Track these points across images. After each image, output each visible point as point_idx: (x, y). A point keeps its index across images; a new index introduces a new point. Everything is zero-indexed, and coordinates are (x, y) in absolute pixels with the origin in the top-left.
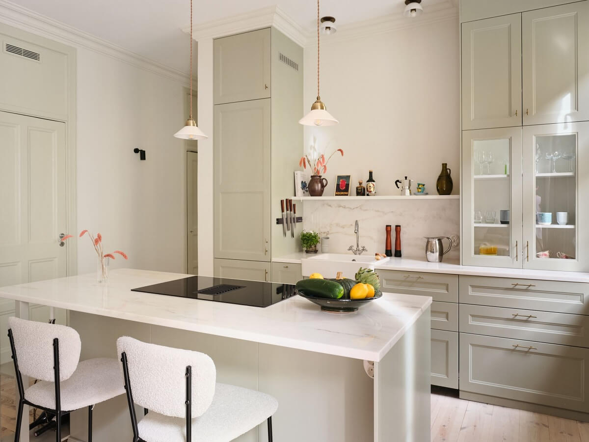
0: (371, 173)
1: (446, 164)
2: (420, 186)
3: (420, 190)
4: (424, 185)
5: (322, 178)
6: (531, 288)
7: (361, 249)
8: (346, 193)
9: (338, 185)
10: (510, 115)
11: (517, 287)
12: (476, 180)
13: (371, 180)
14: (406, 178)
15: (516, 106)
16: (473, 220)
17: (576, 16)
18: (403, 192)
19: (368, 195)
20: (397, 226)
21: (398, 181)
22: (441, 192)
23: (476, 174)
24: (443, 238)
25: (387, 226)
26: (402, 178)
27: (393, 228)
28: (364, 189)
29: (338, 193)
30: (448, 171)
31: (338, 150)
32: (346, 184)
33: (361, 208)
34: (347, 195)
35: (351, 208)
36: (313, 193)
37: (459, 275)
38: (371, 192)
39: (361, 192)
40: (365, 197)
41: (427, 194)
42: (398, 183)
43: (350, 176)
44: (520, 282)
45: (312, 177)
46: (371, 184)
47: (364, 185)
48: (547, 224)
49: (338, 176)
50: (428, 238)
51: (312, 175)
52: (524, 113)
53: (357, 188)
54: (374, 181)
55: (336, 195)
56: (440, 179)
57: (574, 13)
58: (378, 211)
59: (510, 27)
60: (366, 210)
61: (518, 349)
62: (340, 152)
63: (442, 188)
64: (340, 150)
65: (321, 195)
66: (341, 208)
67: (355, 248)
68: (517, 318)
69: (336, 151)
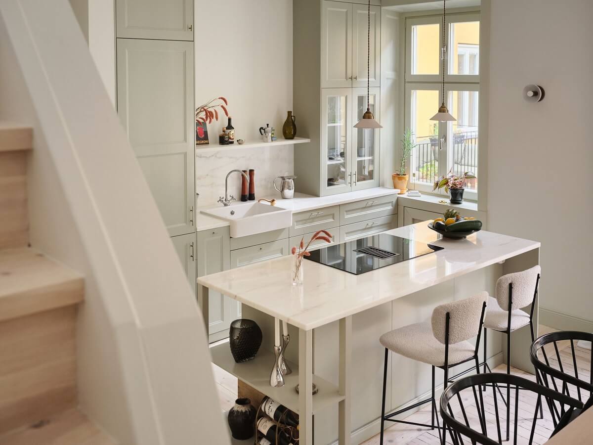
0: (229, 119)
1: (291, 112)
6: (373, 204)
8: (206, 142)
9: (197, 133)
10: (346, 79)
13: (230, 127)
14: (268, 125)
16: (327, 160)
17: (375, 16)
20: (251, 171)
21: (261, 128)
23: (329, 122)
25: (243, 171)
27: (248, 173)
29: (198, 142)
31: (219, 98)
32: (204, 132)
33: (216, 156)
34: (208, 144)
35: (206, 157)
37: (339, 205)
39: (224, 140)
42: (262, 130)
46: (230, 131)
47: (225, 132)
52: (353, 78)
53: (220, 137)
56: (286, 124)
57: (375, 13)
58: (231, 158)
59: (347, 13)
60: (221, 158)
64: (221, 98)
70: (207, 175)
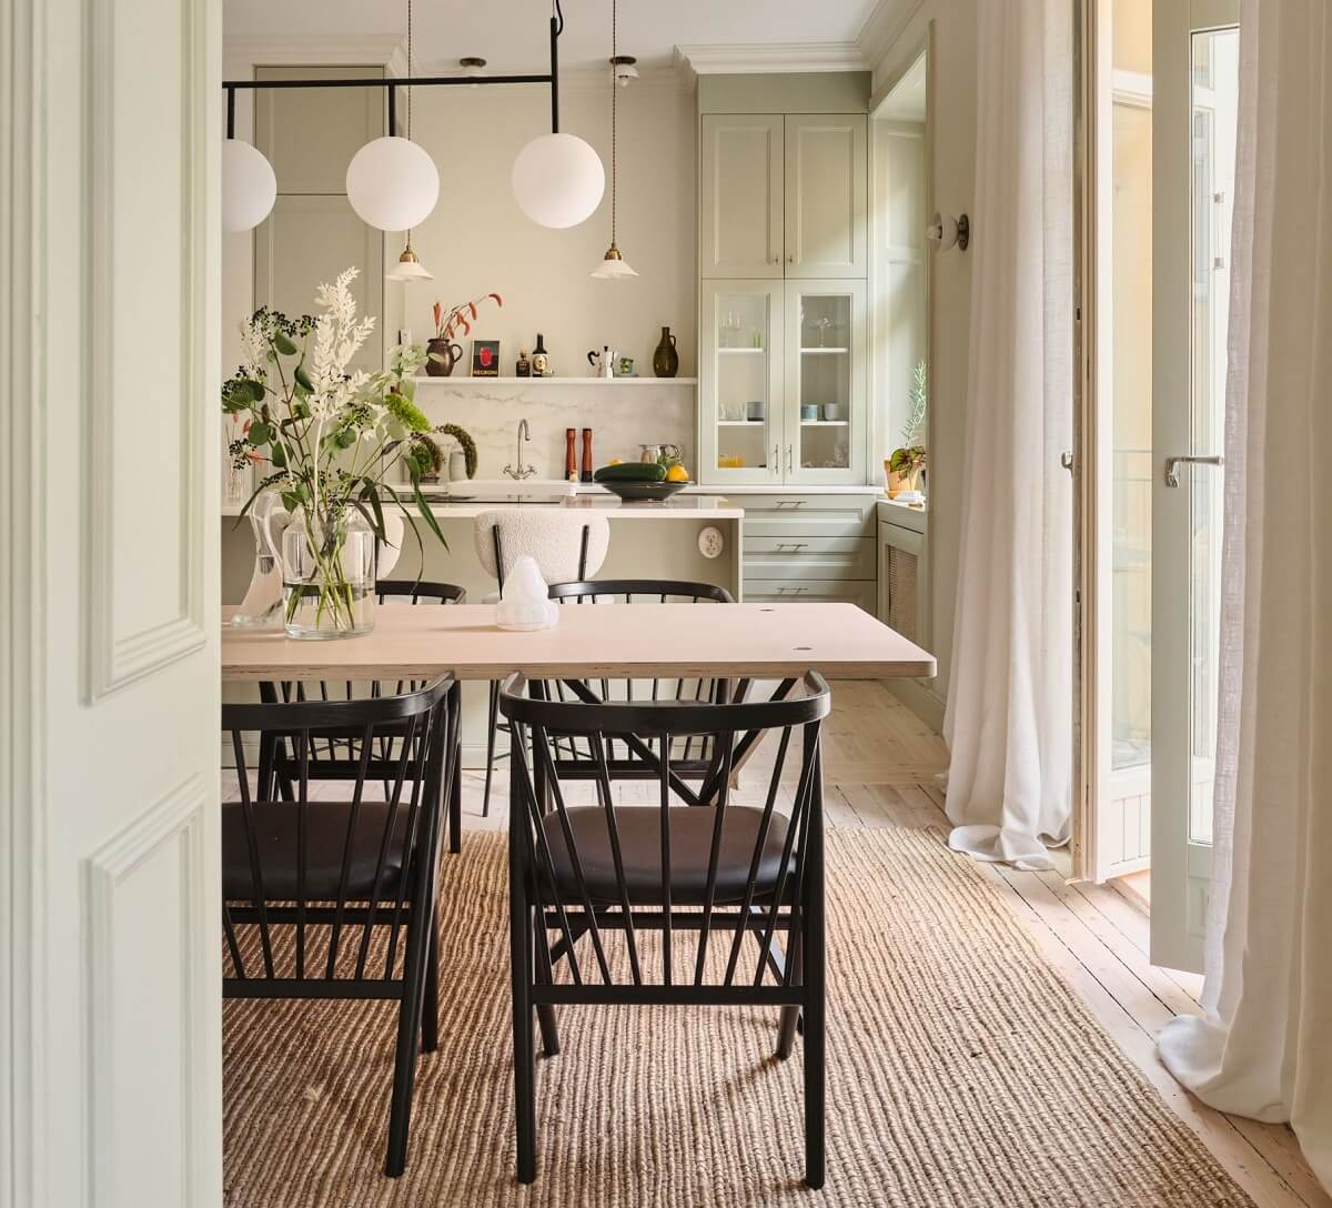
0: (540, 338)
1: (668, 329)
2: (627, 363)
3: (626, 369)
4: (632, 361)
5: (450, 344)
6: (800, 506)
7: (526, 469)
8: (493, 372)
9: (477, 358)
10: (769, 261)
11: (784, 506)
12: (722, 356)
13: (540, 350)
14: (606, 348)
15: (777, 250)
16: (716, 417)
17: (851, 134)
18: (600, 373)
19: (535, 376)
20: (585, 430)
21: (592, 353)
22: (660, 373)
23: (721, 346)
24: (666, 446)
25: (569, 430)
26: (598, 349)
27: (579, 433)
28: (528, 365)
29: (478, 372)
30: (672, 339)
31: (491, 296)
32: (493, 357)
33: (519, 400)
34: (496, 376)
35: (500, 400)
36: (434, 369)
38: (541, 371)
39: (523, 370)
40: (531, 380)
41: (636, 376)
42: (593, 356)
43: (498, 342)
44: (786, 499)
45: (430, 341)
46: (541, 357)
47: (530, 357)
48: (812, 422)
49: (476, 342)
50: (644, 447)
51: (435, 337)
52: (787, 260)
53: (518, 364)
54: (545, 352)
55: (475, 375)
56: (658, 352)
57: (849, 128)
58: (552, 405)
59: (769, 133)
60: (530, 403)
61: (784, 592)
62: (494, 299)
63: (662, 367)
64: (494, 296)
65: (448, 375)
66: (481, 399)
67: (514, 469)
68: (784, 549)
69: (485, 297)
70: (502, 430)
